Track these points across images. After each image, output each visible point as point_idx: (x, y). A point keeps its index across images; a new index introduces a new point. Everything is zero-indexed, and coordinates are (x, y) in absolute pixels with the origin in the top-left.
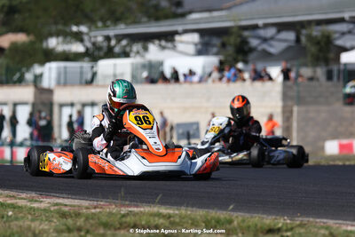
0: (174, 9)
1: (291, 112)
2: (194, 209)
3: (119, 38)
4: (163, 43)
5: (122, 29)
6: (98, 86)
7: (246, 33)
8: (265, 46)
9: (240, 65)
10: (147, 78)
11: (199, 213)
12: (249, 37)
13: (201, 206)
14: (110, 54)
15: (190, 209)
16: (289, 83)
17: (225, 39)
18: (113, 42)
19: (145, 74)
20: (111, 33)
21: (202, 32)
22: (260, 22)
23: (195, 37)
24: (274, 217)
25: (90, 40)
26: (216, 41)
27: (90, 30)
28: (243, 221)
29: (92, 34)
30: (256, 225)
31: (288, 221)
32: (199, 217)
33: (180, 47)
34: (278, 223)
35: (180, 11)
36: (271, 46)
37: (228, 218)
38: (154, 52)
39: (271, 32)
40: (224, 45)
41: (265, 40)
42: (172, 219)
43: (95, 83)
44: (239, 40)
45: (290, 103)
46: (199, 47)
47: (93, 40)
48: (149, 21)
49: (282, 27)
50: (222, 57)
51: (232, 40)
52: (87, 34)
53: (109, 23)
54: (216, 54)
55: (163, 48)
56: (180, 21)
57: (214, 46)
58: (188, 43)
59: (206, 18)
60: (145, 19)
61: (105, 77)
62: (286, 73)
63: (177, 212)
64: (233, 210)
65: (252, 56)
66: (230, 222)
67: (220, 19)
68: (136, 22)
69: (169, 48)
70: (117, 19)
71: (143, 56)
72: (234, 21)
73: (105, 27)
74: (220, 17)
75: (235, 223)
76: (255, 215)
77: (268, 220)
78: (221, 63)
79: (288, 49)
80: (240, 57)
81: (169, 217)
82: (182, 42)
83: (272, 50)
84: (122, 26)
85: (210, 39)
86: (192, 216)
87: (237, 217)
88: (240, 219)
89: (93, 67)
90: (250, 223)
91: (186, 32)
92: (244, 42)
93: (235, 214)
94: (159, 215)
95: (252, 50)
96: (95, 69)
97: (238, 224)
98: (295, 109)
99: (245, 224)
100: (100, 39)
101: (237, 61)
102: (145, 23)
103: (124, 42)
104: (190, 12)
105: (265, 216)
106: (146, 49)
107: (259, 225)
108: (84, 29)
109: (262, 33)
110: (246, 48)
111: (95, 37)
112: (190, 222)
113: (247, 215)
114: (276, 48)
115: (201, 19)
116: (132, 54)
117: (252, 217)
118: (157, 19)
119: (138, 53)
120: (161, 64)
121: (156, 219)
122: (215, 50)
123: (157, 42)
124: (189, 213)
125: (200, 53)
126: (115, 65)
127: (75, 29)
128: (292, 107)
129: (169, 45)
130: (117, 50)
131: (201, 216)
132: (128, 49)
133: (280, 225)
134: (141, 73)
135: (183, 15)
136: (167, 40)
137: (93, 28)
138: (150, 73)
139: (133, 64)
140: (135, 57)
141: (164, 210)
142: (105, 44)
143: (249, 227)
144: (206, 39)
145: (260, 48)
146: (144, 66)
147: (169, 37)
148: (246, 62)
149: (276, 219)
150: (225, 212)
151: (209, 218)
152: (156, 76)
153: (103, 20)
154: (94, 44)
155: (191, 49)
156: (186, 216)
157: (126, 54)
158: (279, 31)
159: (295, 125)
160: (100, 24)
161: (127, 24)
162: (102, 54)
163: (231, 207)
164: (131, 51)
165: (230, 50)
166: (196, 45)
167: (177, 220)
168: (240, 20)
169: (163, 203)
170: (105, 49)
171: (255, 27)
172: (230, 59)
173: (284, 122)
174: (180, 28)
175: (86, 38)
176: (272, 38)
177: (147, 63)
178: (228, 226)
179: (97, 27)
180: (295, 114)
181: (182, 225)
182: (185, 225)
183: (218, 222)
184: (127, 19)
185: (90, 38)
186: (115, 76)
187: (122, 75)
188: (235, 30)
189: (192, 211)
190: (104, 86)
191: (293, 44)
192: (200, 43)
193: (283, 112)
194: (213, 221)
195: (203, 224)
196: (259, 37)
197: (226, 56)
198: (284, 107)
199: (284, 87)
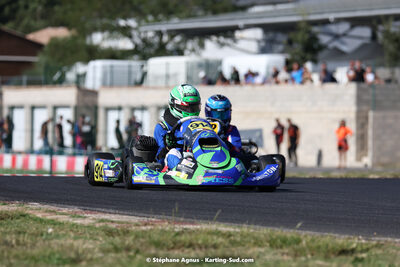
1: (367, 118)
2: (258, 227)
3: (173, 33)
4: (222, 39)
5: (176, 23)
6: (148, 88)
7: (315, 29)
8: (336, 44)
11: (264, 231)
12: (318, 33)
13: (266, 223)
14: (162, 51)
15: (252, 226)
16: (363, 85)
17: (292, 35)
18: (165, 38)
19: (202, 74)
20: (164, 27)
21: (266, 28)
22: (331, 17)
23: (258, 33)
24: (347, 236)
25: (139, 37)
26: (282, 38)
27: (139, 22)
28: (313, 241)
29: (143, 29)
30: (327, 245)
31: (363, 241)
32: (262, 236)
33: (242, 44)
34: (352, 243)
35: (240, 3)
36: (343, 43)
37: (295, 236)
38: (212, 50)
39: (343, 27)
40: (290, 42)
41: (336, 37)
42: (232, 238)
43: (144, 84)
44: (307, 37)
45: (365, 108)
46: (263, 44)
47: (142, 35)
48: (206, 14)
49: (356, 22)
50: (288, 56)
51: (300, 36)
52: (136, 29)
53: (161, 16)
54: (282, 52)
55: (222, 45)
56: (239, 15)
57: (279, 43)
58: (249, 39)
59: (271, 12)
60: (200, 13)
61: (157, 78)
63: (237, 230)
64: (301, 228)
65: (321, 55)
66: (298, 241)
67: (286, 13)
68: (191, 16)
69: (228, 45)
70: (169, 13)
71: (199, 54)
72: (303, 15)
73: (157, 20)
74: (286, 10)
75: (304, 242)
76: (326, 234)
77: (341, 240)
78: (287, 63)
79: (363, 47)
80: (309, 56)
81: (229, 235)
82: (243, 38)
83: (344, 48)
84: (176, 20)
85: (275, 35)
86: (256, 235)
87: (306, 236)
88: (309, 238)
89: (142, 66)
90: (321, 243)
91: (248, 27)
92: (314, 38)
93: (303, 233)
94: (218, 233)
95: (322, 48)
96: (145, 69)
97: (307, 243)
98: (371, 114)
99: (315, 245)
100: (150, 34)
101: (305, 60)
102: (202, 16)
103: (178, 39)
104: (253, 5)
105: (337, 235)
106: (202, 46)
107: (330, 245)
108: (132, 23)
109: (333, 28)
110: (315, 46)
111: (146, 32)
112: (253, 241)
113: (317, 234)
114: (349, 46)
115: (264, 12)
116: (186, 52)
117: (322, 236)
118: (215, 12)
119: (193, 50)
120: (220, 63)
121: (215, 237)
122: (281, 47)
123: (214, 38)
124: (252, 231)
125: (263, 51)
126: (167, 64)
127: (122, 23)
128: (367, 113)
129: (229, 41)
130: (170, 47)
131: (265, 235)
132: (182, 46)
133: (354, 245)
134: (198, 73)
135: (244, 8)
136: (226, 36)
137: (143, 22)
139: (187, 63)
140: (189, 55)
141: (223, 228)
142: (156, 40)
143: (319, 247)
144: (271, 35)
145: (331, 46)
146: (200, 66)
147: (228, 32)
148: (315, 61)
149: (349, 238)
150: (292, 231)
151: (274, 237)
152: (213, 77)
153: (155, 14)
154: (144, 40)
155: (254, 46)
156: (248, 235)
157: (179, 52)
158: (353, 27)
159: (370, 132)
160: (150, 18)
161: (181, 18)
162: (152, 51)
163: (299, 225)
164: (185, 48)
165: (298, 47)
166: (259, 41)
167: (238, 239)
168: (309, 14)
169: (222, 219)
170: (156, 46)
171: (326, 22)
172: (297, 58)
173: (358, 129)
174: (241, 23)
175: (135, 33)
176: (344, 35)
177: (204, 62)
178: (295, 246)
179: (147, 21)
180: (371, 120)
181: (244, 246)
182: (247, 245)
183: (285, 242)
184: (181, 12)
185: (140, 33)
186: (168, 76)
187: (176, 75)
188: (303, 25)
189: (255, 229)
190: (155, 88)
191: (367, 41)
192: (263, 40)
193: (358, 118)
194: (279, 241)
195: (268, 244)
196: (330, 34)
197: (293, 55)
198: (359, 112)
199: (359, 90)
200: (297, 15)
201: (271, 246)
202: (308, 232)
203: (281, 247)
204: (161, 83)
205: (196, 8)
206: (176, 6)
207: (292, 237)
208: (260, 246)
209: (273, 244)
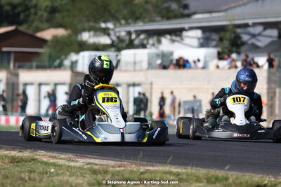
0: (182, 10)
1: (275, 93)
2: (198, 169)
3: (138, 33)
4: (174, 38)
5: (141, 26)
6: (121, 70)
7: (239, 31)
8: (253, 41)
9: (234, 56)
10: (160, 64)
11: (202, 172)
12: (240, 33)
13: (204, 166)
14: (131, 45)
15: (194, 168)
16: (273, 70)
17: (222, 34)
18: (133, 36)
19: (159, 62)
20: (132, 28)
21: (204, 29)
22: (250, 22)
23: (199, 33)
24: (261, 176)
25: (115, 35)
26: (215, 36)
27: (115, 25)
28: (237, 178)
29: (117, 30)
30: (247, 182)
31: (273, 179)
32: (201, 175)
33: (187, 41)
34: (264, 181)
35: (186, 12)
36: (259, 40)
37: (225, 175)
38: (166, 45)
39: (259, 29)
40: (221, 40)
41: (254, 36)
42: (180, 176)
43: (119, 68)
44: (233, 36)
45: (273, 86)
46: (202, 41)
47: (118, 34)
48: (162, 20)
49: (267, 25)
50: (219, 49)
51: (228, 35)
52: (113, 30)
53: (130, 21)
54: (215, 46)
55: (173, 41)
56: (186, 20)
57: (213, 40)
58: (193, 37)
59: (208, 18)
60: (158, 19)
61: (127, 63)
62: (270, 62)
63: (184, 171)
64: (229, 170)
65: (243, 49)
66: (227, 179)
67: (219, 19)
68: (152, 21)
69: (178, 41)
70: (135, 17)
71: (157, 48)
72: (230, 20)
73: (127, 24)
74: (219, 17)
75: (231, 180)
76: (246, 174)
77: (257, 178)
78: (219, 54)
79: (272, 43)
80: (234, 49)
81: (178, 174)
82: (188, 37)
83: (259, 44)
84: (141, 24)
85: (211, 35)
86: (197, 174)
87: (232, 175)
88: (235, 176)
89: (117, 56)
90: (242, 180)
91: (191, 28)
92: (238, 37)
93: (230, 173)
94: (170, 173)
95: (243, 43)
96: (119, 58)
97: (233, 180)
98: (278, 90)
99: (238, 181)
100: (123, 34)
101: (231, 52)
102: (158, 21)
103: (142, 36)
104: (195, 13)
105: (254, 175)
106: (159, 42)
107: (249, 182)
108: (110, 25)
109: (251, 30)
110: (239, 43)
111: (119, 32)
112: (195, 178)
113: (240, 174)
114: (262, 42)
115: (203, 18)
116: (148, 46)
117: (244, 176)
118: (169, 18)
119: (153, 45)
120: (172, 54)
121: (168, 176)
122: (214, 43)
123: (168, 37)
124: (194, 171)
125: (202, 45)
126: (135, 55)
127: (103, 25)
128: (275, 89)
129: (178, 39)
130: (136, 42)
131: (203, 174)
132: (145, 42)
133: (266, 182)
135: (189, 16)
136: (176, 35)
137: (118, 25)
138: (163, 61)
139: (149, 54)
140: (150, 48)
141: (174, 169)
142: (127, 38)
143: (241, 183)
144: (207, 34)
145: (250, 42)
146: (158, 56)
147: (177, 33)
148: (238, 53)
149: (263, 177)
150: (222, 172)
151: (210, 176)
152: (166, 63)
153: (126, 19)
154: (118, 38)
155: (195, 42)
156: (191, 174)
157: (143, 46)
158: (265, 29)
159: (277, 103)
160: (123, 22)
161: (144, 22)
162: (124, 45)
163: (227, 168)
164: (148, 43)
165: (226, 43)
166: (199, 39)
167: (185, 177)
168: (234, 20)
169: (173, 163)
170: (127, 42)
171: (246, 25)
172: (226, 50)
173: (268, 100)
174: (186, 26)
175: (112, 32)
176: (259, 34)
177: (160, 53)
178: (225, 182)
179: (121, 24)
180: (277, 94)
181: (188, 181)
182: (191, 181)
183: (217, 179)
184: (144, 18)
185: (115, 33)
186: (135, 63)
187: (141, 62)
188: (230, 27)
189: (196, 170)
190: (126, 71)
191: (275, 39)
192: (202, 38)
193: (268, 93)
194: (213, 178)
195: (205, 181)
196: (249, 34)
197: (223, 48)
198: (269, 89)
199: (269, 73)
200: (226, 20)
201: (208, 182)
202: (234, 173)
203: (215, 183)
204: (131, 67)
205: (154, 15)
206: (141, 14)
207: (222, 176)
208: (200, 182)
209: (209, 180)
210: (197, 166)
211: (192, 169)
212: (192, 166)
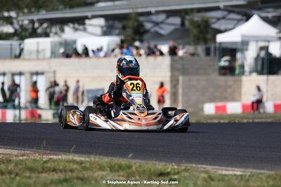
1: (178, 81)
2: (101, 157)
3: (42, 21)
4: (76, 26)
5: (44, 14)
6: (24, 59)
7: (142, 19)
8: (156, 29)
9: (137, 44)
10: (63, 53)
11: (105, 160)
12: (143, 22)
13: (107, 154)
14: (34, 34)
15: (98, 157)
16: (176, 58)
17: (125, 22)
18: (36, 25)
19: (62, 50)
20: (35, 17)
21: (107, 17)
22: (153, 10)
23: (102, 21)
24: (164, 163)
25: (18, 24)
26: (118, 24)
27: (17, 13)
28: (140, 166)
29: (20, 18)
30: (150, 170)
31: (176, 167)
32: (105, 164)
33: (90, 29)
34: (168, 168)
36: (161, 28)
37: (128, 163)
38: (69, 33)
39: (162, 17)
40: (124, 28)
41: (157, 24)
42: (83, 165)
44: (136, 24)
45: (176, 73)
46: (105, 29)
47: (20, 23)
48: (65, 8)
49: (170, 13)
50: (122, 37)
51: (131, 23)
52: (16, 18)
53: (33, 10)
54: (118, 35)
55: (76, 30)
56: (89, 8)
57: (116, 28)
58: (95, 26)
59: (111, 6)
60: (61, 7)
61: (30, 52)
63: (87, 159)
64: (132, 158)
65: (146, 37)
66: (130, 167)
67: (121, 7)
68: (55, 9)
69: (80, 30)
70: (39, 7)
71: (60, 36)
72: (132, 8)
73: (30, 13)
74: (121, 5)
75: (134, 168)
76: (149, 162)
77: (160, 166)
78: (122, 42)
79: (175, 31)
80: (137, 37)
81: (82, 163)
82: (91, 25)
83: (162, 32)
84: (44, 12)
85: (113, 23)
86: (100, 163)
87: (135, 163)
88: (138, 164)
90: (146, 168)
91: (94, 17)
92: (141, 25)
93: (133, 161)
94: (74, 162)
95: (146, 31)
97: (136, 168)
98: (181, 78)
99: (141, 169)
100: (26, 22)
101: (134, 40)
102: (61, 10)
103: (45, 25)
104: (98, 2)
105: (157, 163)
106: (62, 30)
107: (153, 170)
108: (13, 14)
109: (154, 18)
110: (142, 30)
111: (23, 20)
112: (98, 167)
113: (143, 162)
114: (165, 30)
115: (106, 7)
116: (51, 35)
117: (147, 163)
118: (71, 7)
119: (56, 33)
120: (75, 42)
121: (71, 164)
122: (117, 31)
123: (71, 25)
124: (97, 160)
125: (105, 33)
126: (38, 43)
127: (6, 14)
128: (178, 77)
130: (39, 31)
131: (107, 163)
132: (48, 30)
133: (169, 170)
135: (92, 4)
136: (79, 24)
137: (21, 14)
139: (52, 42)
140: (53, 37)
141: (77, 158)
142: (30, 26)
143: (145, 171)
144: (110, 22)
145: (153, 30)
146: (61, 44)
147: (80, 21)
148: (141, 41)
149: (166, 165)
150: (125, 160)
151: (113, 164)
152: (70, 52)
153: (29, 8)
154: (21, 26)
155: (99, 31)
156: (95, 162)
157: (46, 35)
158: (168, 17)
159: (180, 91)
160: (26, 11)
161: (47, 11)
162: (27, 34)
163: (130, 155)
164: (51, 32)
165: (129, 31)
166: (102, 27)
167: (88, 165)
168: (137, 8)
169: (76, 152)
170: (30, 30)
171: (149, 14)
172: (129, 38)
173: (171, 88)
174: (89, 14)
175: (15, 21)
176: (162, 22)
177: (63, 42)
178: (128, 171)
179: (24, 13)
180: (181, 82)
181: (92, 170)
182: (94, 170)
183: (120, 168)
184: (47, 6)
185: (18, 21)
186: (38, 52)
187: (44, 50)
188: (133, 16)
189: (100, 159)
190: (29, 60)
191: (178, 27)
192: (105, 26)
193: (172, 80)
194: (116, 167)
195: (108, 169)
196: (152, 22)
197: (126, 36)
198: (172, 77)
199: (172, 61)
200: (129, 8)
201: (111, 170)
202: (137, 161)
203: (118, 171)
204: (34, 56)
205: (57, 3)
206: (44, 2)
207: (126, 164)
208: (103, 170)
209: (112, 169)
210: (100, 155)
211: (95, 158)
212: (95, 155)
